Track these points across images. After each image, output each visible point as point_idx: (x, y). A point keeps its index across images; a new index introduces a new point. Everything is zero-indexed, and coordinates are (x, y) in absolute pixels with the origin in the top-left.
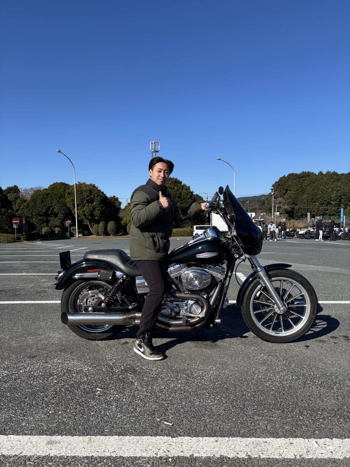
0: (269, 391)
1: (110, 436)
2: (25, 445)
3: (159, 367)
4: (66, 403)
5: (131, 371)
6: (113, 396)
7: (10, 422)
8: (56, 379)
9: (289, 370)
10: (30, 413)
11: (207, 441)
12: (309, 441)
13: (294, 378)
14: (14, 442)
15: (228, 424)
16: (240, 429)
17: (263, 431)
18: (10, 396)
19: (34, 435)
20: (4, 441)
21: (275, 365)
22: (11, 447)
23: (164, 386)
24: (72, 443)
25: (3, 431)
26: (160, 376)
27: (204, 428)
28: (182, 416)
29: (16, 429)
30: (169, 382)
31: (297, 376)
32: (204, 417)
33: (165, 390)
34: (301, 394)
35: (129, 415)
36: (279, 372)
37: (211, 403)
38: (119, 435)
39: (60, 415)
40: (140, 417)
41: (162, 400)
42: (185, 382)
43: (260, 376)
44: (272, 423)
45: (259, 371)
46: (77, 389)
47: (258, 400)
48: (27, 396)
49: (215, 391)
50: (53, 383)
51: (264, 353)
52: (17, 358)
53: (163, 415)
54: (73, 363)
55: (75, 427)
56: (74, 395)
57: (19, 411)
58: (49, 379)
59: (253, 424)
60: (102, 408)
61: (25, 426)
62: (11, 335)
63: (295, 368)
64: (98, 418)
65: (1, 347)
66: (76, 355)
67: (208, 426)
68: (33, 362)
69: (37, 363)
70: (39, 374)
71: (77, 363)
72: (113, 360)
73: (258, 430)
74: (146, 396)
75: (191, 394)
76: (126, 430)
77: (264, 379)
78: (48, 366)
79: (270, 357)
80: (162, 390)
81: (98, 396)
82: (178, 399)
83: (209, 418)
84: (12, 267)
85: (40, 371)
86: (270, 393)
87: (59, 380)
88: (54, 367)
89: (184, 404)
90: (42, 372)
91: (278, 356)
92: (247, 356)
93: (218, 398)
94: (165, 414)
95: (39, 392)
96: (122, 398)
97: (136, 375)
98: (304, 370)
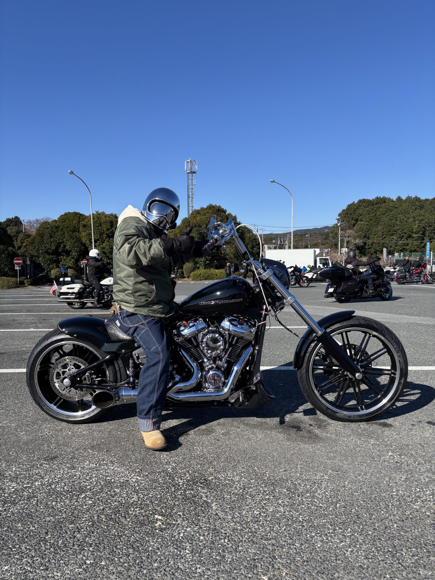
0: (423, 518)
3: (243, 475)
4: (110, 543)
5: (202, 483)
6: (183, 531)
8: (90, 498)
10: (55, 564)
18: (22, 528)
21: (416, 472)
23: (258, 510)
26: (248, 492)
28: (303, 571)
30: (264, 502)
33: (261, 518)
35: (215, 569)
36: (427, 484)
37: (341, 544)
39: (103, 568)
40: (233, 572)
42: (288, 502)
43: (400, 492)
45: (396, 483)
46: (125, 517)
47: (412, 536)
48: (48, 530)
49: (339, 521)
50: (86, 505)
51: (391, 450)
52: (29, 460)
53: (270, 567)
54: (112, 468)
56: (121, 528)
57: (37, 560)
58: (80, 498)
60: (169, 555)
62: (19, 421)
64: (166, 575)
65: (5, 441)
66: (115, 455)
68: (53, 467)
69: (59, 468)
70: (64, 488)
71: (119, 469)
72: (171, 463)
74: (234, 530)
75: (304, 526)
77: (409, 496)
78: (77, 473)
79: (403, 457)
80: (257, 518)
81: (159, 530)
82: (286, 536)
83: (346, 574)
84: (15, 320)
85: (65, 484)
86: (426, 522)
87: (95, 499)
88: (85, 476)
89: (299, 545)
90: (68, 486)
91: (414, 455)
92: (368, 455)
93: (349, 534)
94: (273, 567)
95: (66, 521)
96: (197, 534)
97: (211, 489)
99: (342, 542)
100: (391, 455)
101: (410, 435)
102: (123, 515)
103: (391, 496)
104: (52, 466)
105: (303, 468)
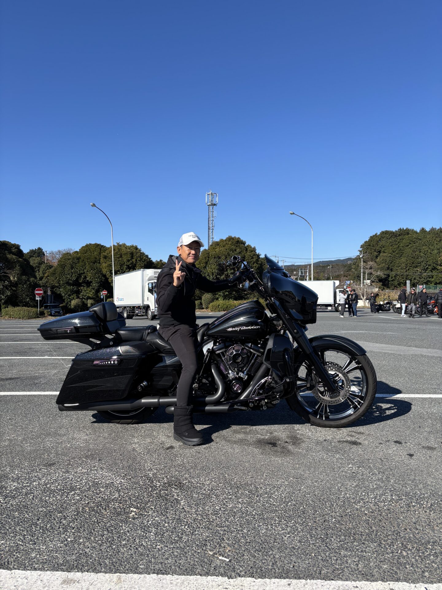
0: (360, 515)
1: (146, 575)
2: (34, 584)
3: (213, 480)
4: (89, 527)
5: (176, 486)
6: (152, 520)
7: (16, 551)
8: (78, 495)
9: (387, 486)
10: (42, 541)
11: (276, 584)
12: (415, 586)
13: (394, 497)
14: (19, 579)
15: (305, 560)
16: (321, 568)
17: (352, 571)
18: (18, 516)
19: (46, 571)
20: (6, 577)
21: (368, 480)
22: (15, 586)
23: (220, 506)
24: (96, 583)
25: (6, 563)
26: (214, 493)
27: (272, 566)
28: (243, 549)
29: (23, 562)
30: (226, 500)
31: (398, 495)
32: (273, 551)
33: (220, 512)
34: (404, 520)
35: (172, 546)
36: (373, 490)
37: (282, 532)
38: (158, 574)
39: (81, 544)
40: (186, 549)
41: (216, 526)
42: (247, 501)
43: (347, 495)
44: (365, 561)
46: (105, 509)
47: (345, 528)
48: (39, 517)
49: (287, 515)
50: (74, 500)
51: (352, 463)
53: (218, 546)
54: (101, 473)
55: (99, 561)
56: (101, 517)
57: (28, 537)
58: (70, 495)
59: (339, 562)
60: (136, 536)
61: (35, 557)
62: (25, 435)
63: (395, 485)
64: (131, 550)
65: (12, 451)
66: (105, 463)
67: (277, 564)
69: (55, 472)
70: (57, 487)
71: (106, 474)
72: (153, 470)
73: (346, 570)
74: (195, 520)
75: (255, 518)
76: (167, 566)
78: (70, 476)
79: (361, 468)
80: (216, 511)
81: (132, 519)
82: (238, 525)
83: (279, 552)
84: (32, 348)
85: (59, 484)
86: (362, 519)
87: (82, 496)
88: (77, 478)
89: (246, 531)
90: (61, 485)
91: (371, 467)
92: (330, 467)
93: (292, 525)
94: (220, 546)
95: (55, 511)
96: (163, 522)
97: (183, 490)
98: (408, 487)
99: (284, 530)
100: (350, 467)
101: (375, 452)
102: (104, 508)
104: (50, 470)
105: (269, 476)
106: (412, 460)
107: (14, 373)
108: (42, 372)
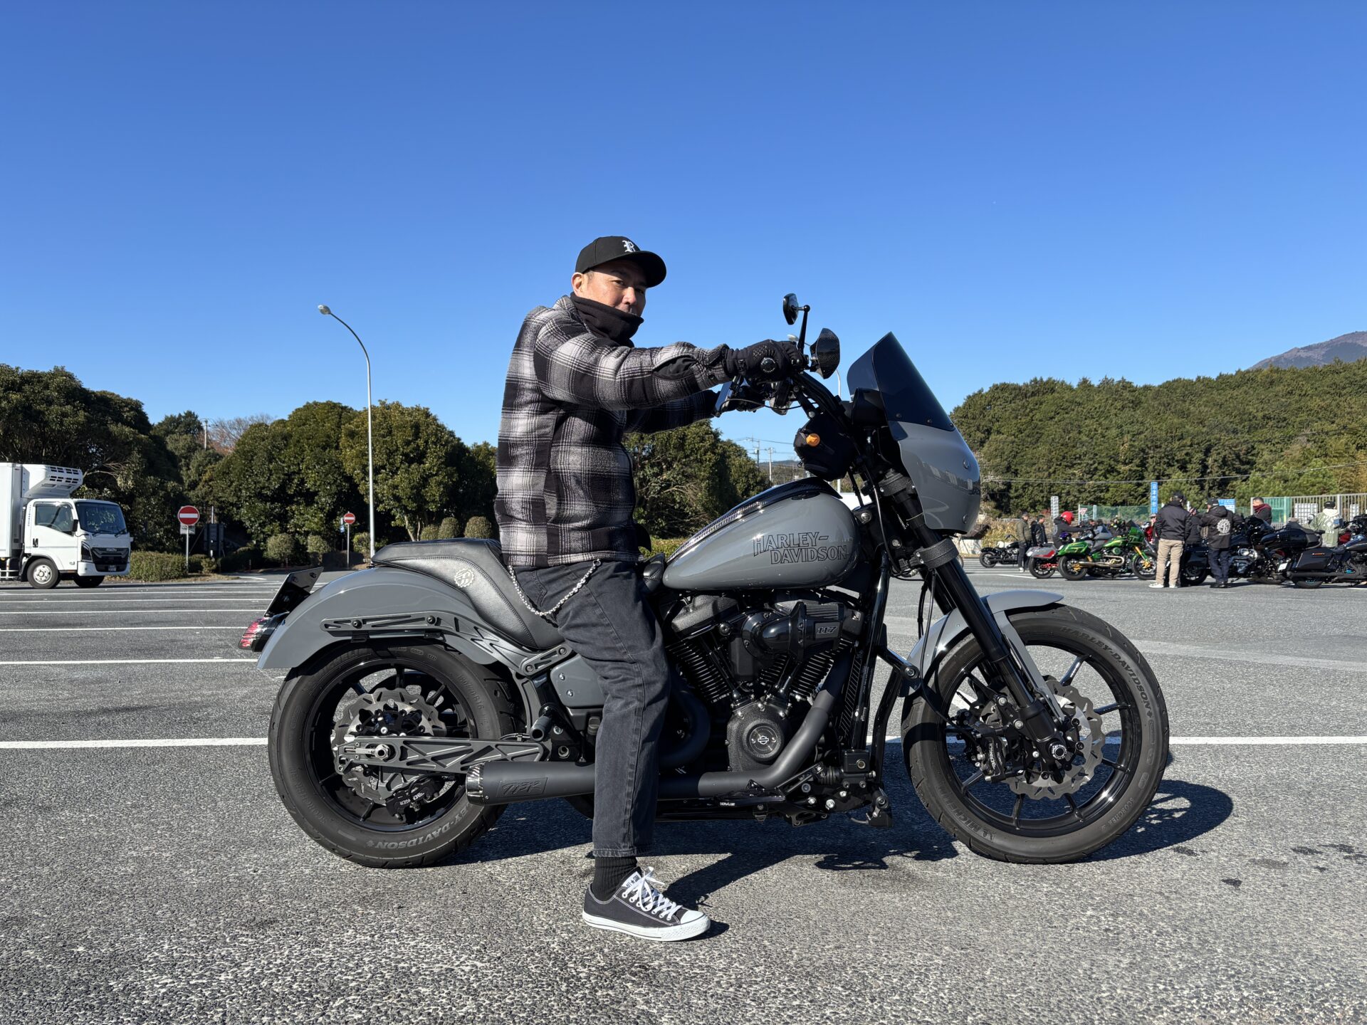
3: (734, 956)
5: (634, 974)
8: (356, 1007)
9: (1213, 965)
13: (1246, 994)
21: (1154, 950)
26: (748, 993)
30: (789, 1013)
31: (1253, 987)
36: (1183, 976)
42: (847, 1013)
43: (1119, 991)
45: (1107, 972)
52: (206, 928)
54: (413, 943)
58: (332, 1008)
62: (181, 846)
63: (1230, 959)
65: (147, 889)
66: (420, 917)
68: (265, 942)
69: (279, 944)
70: (291, 987)
71: (428, 946)
72: (559, 932)
77: (1141, 1001)
78: (324, 955)
79: (1121, 919)
84: (176, 641)
85: (295, 978)
87: (369, 1010)
88: (345, 960)
90: (302, 982)
91: (1147, 916)
92: (1037, 915)
97: (657, 987)
98: (1267, 964)
100: (1092, 916)
103: (1098, 999)
104: (263, 939)
105: (882, 941)
106: (1242, 897)
107: (135, 696)
108: (210, 692)
